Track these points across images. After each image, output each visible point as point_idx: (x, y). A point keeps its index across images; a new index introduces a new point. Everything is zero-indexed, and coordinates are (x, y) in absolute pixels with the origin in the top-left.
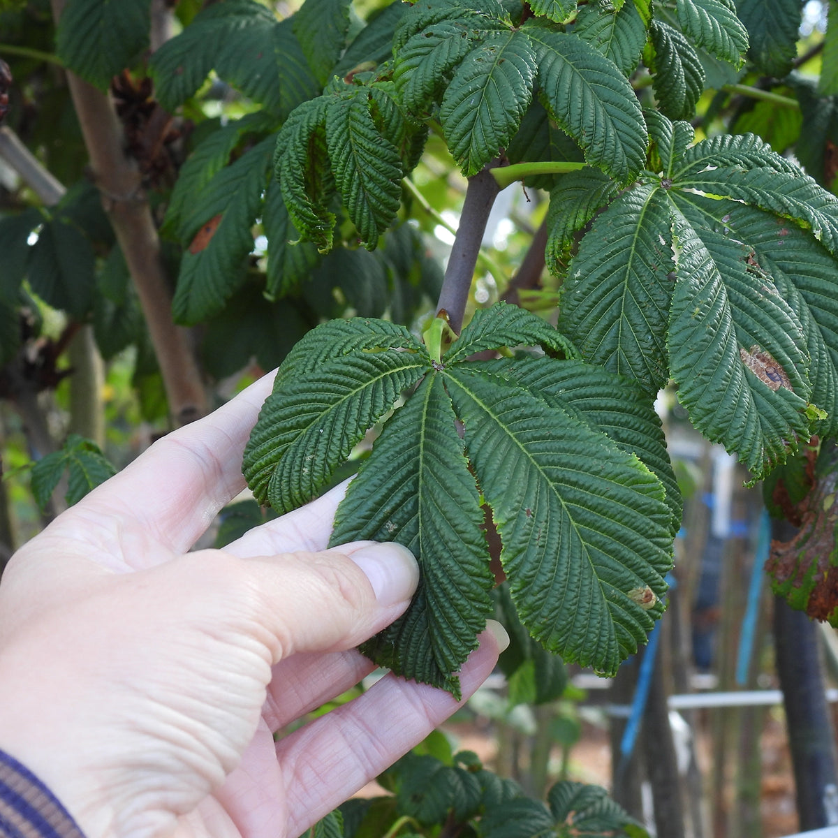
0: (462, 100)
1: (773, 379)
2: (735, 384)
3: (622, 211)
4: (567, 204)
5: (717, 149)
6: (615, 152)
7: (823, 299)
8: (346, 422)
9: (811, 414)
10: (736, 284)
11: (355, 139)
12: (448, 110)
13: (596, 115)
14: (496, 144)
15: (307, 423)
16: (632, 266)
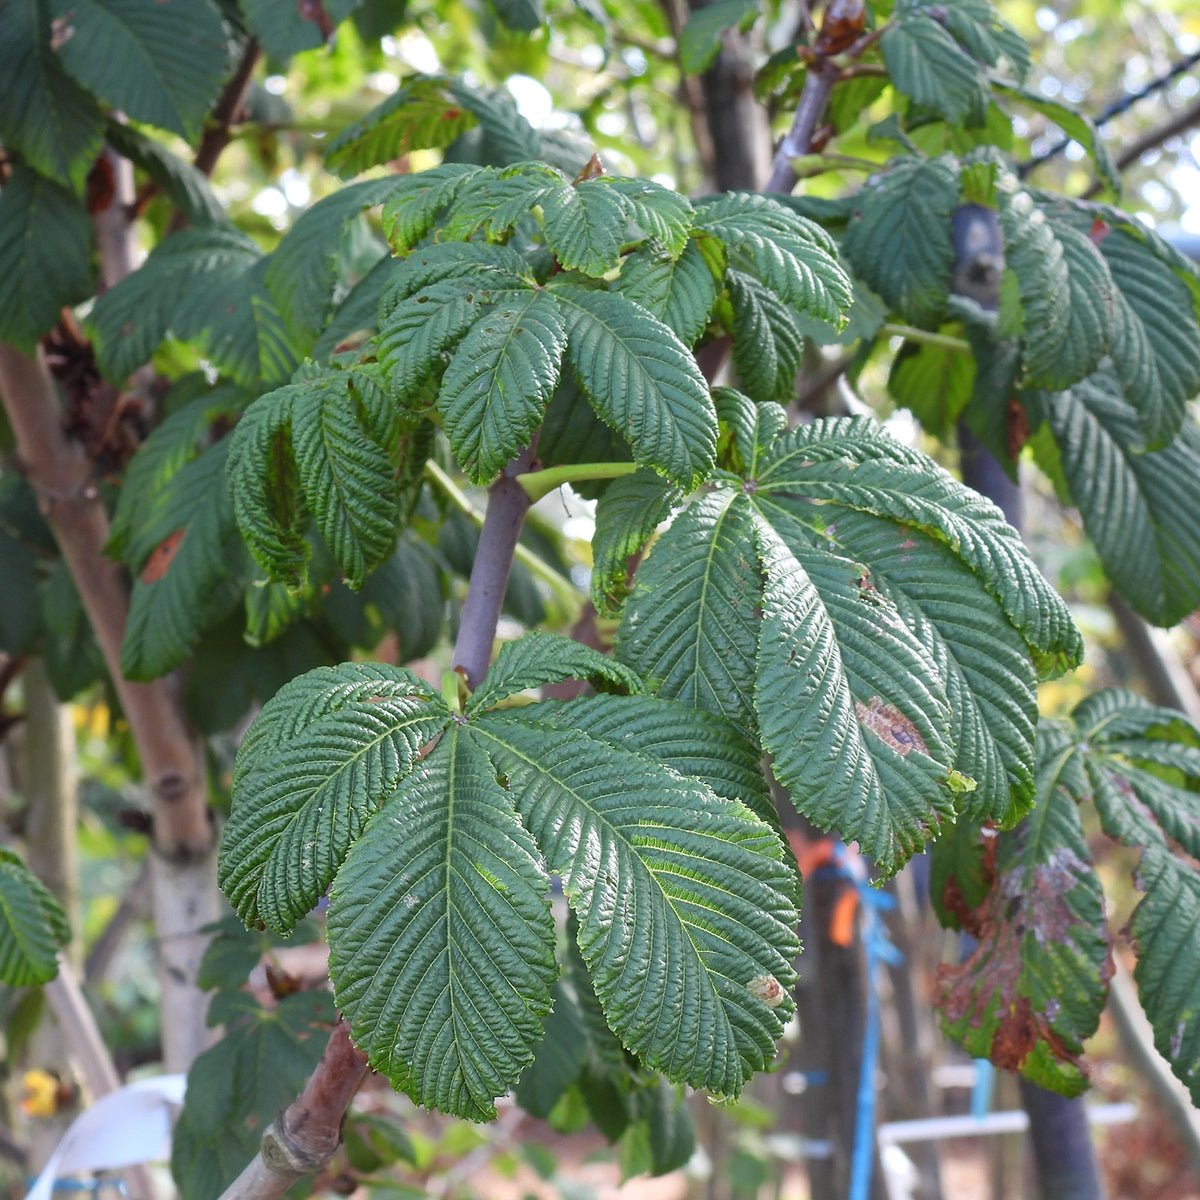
0: (466, 384)
1: (901, 740)
2: (849, 750)
3: (688, 528)
4: (617, 519)
5: (817, 437)
6: (673, 445)
7: (964, 630)
8: (352, 792)
9: (955, 785)
10: (846, 616)
11: (330, 442)
12: (448, 398)
13: (646, 398)
14: (514, 442)
15: (300, 804)
16: (706, 602)
